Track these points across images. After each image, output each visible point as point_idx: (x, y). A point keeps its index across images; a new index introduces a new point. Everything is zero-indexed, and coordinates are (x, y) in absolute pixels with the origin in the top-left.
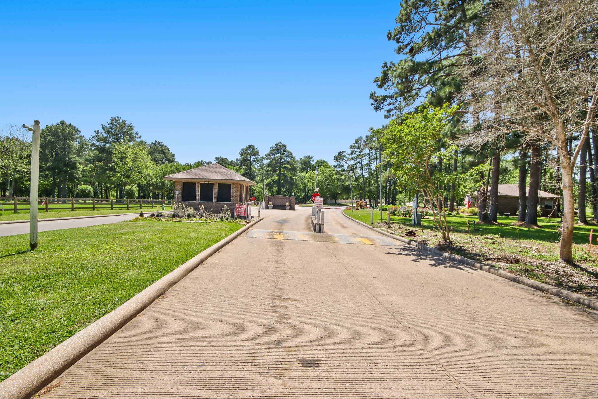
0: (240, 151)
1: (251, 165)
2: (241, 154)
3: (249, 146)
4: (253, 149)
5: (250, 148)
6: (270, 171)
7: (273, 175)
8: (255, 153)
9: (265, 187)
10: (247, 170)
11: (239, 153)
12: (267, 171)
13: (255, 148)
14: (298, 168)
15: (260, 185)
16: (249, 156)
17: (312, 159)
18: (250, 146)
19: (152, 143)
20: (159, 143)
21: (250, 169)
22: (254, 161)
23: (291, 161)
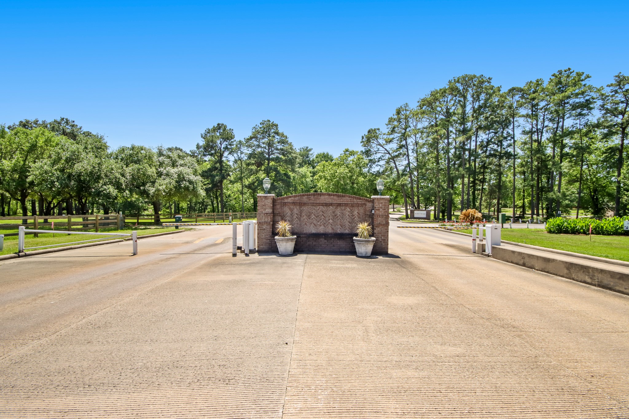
0: (203, 132)
1: (221, 156)
2: (204, 137)
3: (218, 124)
4: (225, 130)
5: (219, 129)
6: (253, 164)
7: (257, 172)
8: (228, 136)
9: (245, 190)
10: (216, 163)
11: (202, 137)
12: (248, 165)
13: (228, 128)
14: (297, 160)
15: (238, 186)
16: (219, 142)
17: (310, 153)
18: (219, 127)
19: (55, 121)
20: (67, 122)
21: (221, 162)
22: (226, 148)
23: (286, 147)
